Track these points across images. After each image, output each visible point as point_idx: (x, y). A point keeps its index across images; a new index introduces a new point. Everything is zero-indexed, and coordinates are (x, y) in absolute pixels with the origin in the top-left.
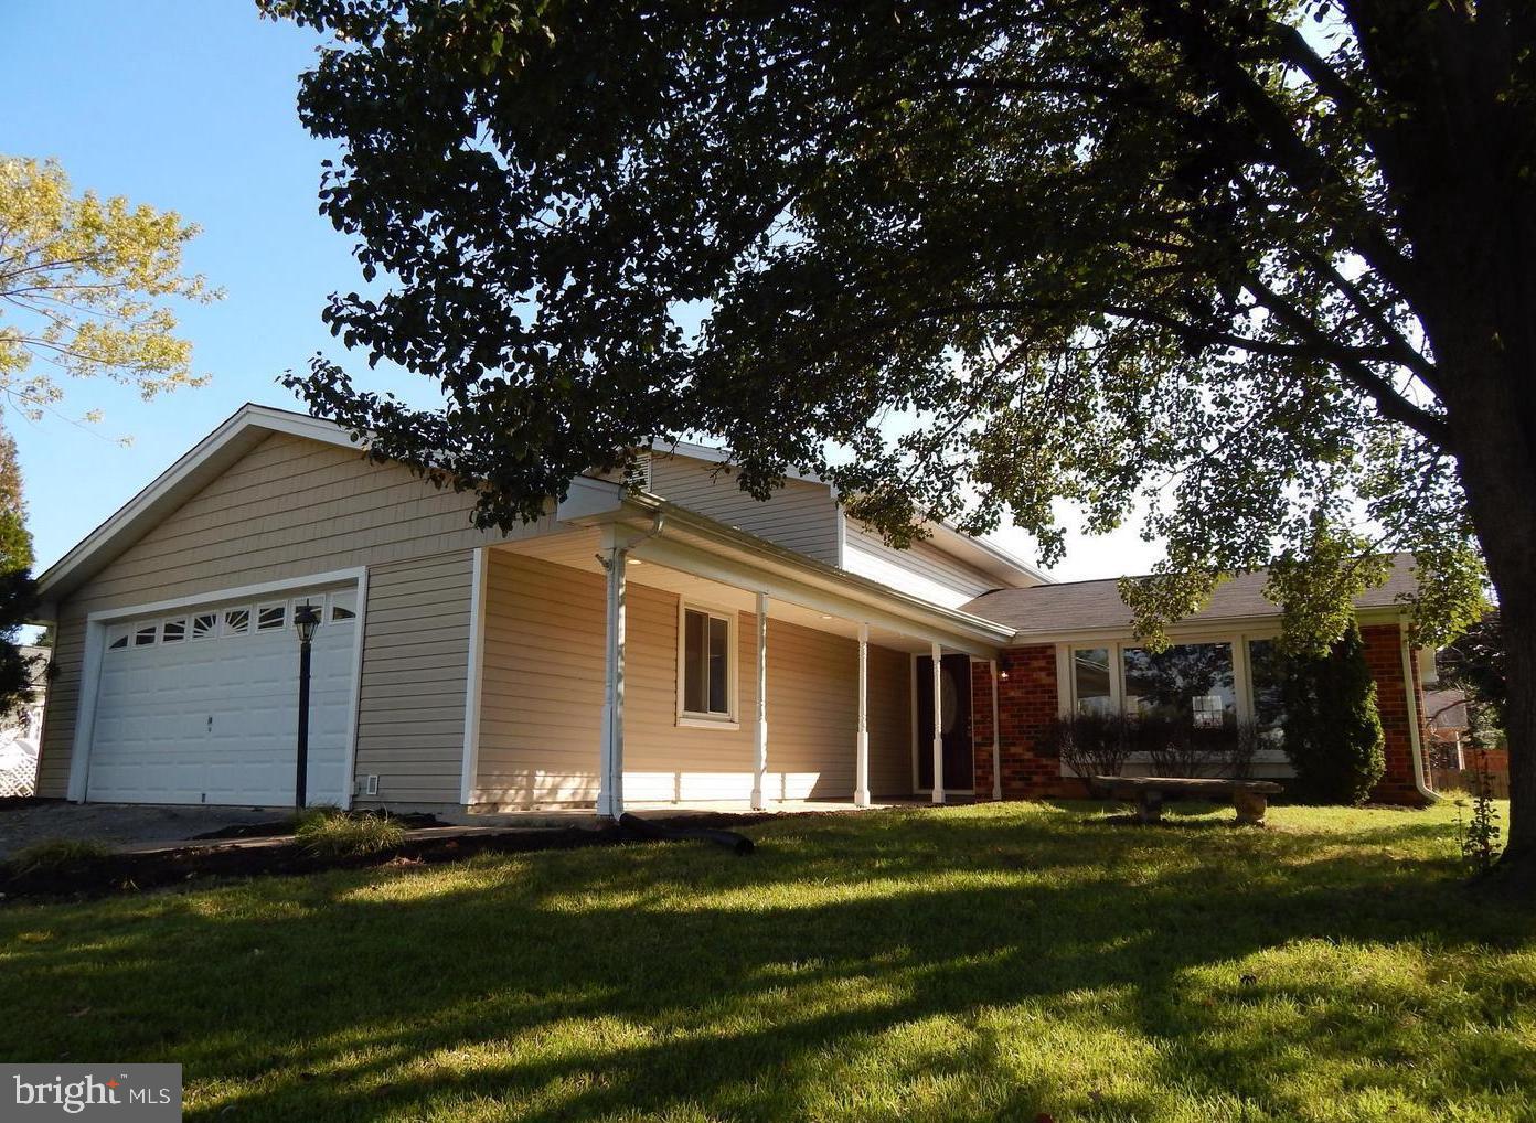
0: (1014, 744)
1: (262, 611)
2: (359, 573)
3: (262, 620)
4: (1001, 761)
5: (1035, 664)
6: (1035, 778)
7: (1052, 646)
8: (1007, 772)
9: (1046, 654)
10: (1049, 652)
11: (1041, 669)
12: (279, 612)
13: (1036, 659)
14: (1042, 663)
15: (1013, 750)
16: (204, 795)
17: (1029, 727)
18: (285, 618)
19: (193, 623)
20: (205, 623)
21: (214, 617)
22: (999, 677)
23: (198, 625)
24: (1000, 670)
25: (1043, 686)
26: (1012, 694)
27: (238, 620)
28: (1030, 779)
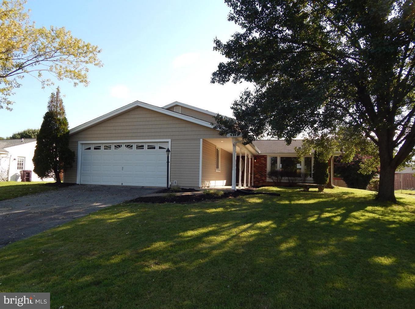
0: (256, 175)
1: (137, 145)
2: (169, 140)
3: (137, 147)
4: (254, 178)
5: (262, 159)
6: (260, 182)
7: (266, 155)
8: (255, 180)
9: (264, 157)
10: (265, 157)
11: (263, 160)
12: (143, 146)
13: (262, 158)
14: (263, 159)
15: (256, 176)
16: (122, 184)
17: (260, 171)
18: (144, 147)
19: (114, 146)
20: (118, 146)
21: (121, 146)
22: (254, 161)
23: (115, 146)
24: (254, 160)
25: (263, 163)
26: (256, 165)
27: (129, 146)
28: (259, 182)
